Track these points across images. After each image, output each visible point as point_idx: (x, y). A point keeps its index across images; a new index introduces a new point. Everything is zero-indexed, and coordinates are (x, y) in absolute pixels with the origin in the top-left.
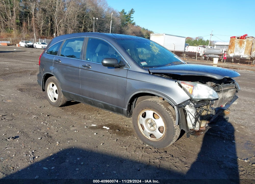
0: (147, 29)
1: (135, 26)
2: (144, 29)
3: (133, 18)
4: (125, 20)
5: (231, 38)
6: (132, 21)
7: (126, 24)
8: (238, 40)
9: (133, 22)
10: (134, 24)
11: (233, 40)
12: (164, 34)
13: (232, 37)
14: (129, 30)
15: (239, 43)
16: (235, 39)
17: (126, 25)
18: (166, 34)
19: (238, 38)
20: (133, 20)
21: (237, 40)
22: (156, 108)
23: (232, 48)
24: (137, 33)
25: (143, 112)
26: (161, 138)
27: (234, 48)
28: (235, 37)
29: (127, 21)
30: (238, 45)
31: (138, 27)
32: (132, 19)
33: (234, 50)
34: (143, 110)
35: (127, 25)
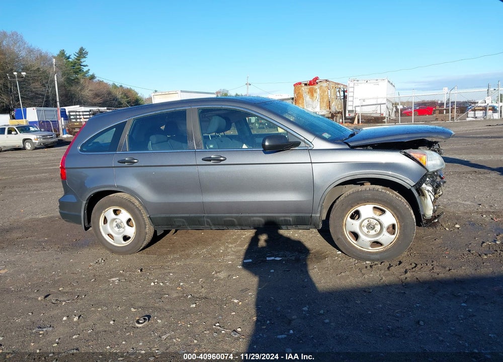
0: (121, 86)
1: (95, 80)
2: (115, 86)
3: (87, 66)
4: (72, 71)
5: (294, 85)
6: (88, 72)
7: (76, 80)
8: (306, 87)
9: (91, 73)
10: (93, 77)
11: (299, 89)
12: (179, 92)
13: (296, 84)
14: (87, 91)
15: (309, 93)
16: (302, 87)
17: (76, 82)
18: (182, 91)
19: (306, 84)
20: (89, 70)
21: (305, 89)
22: (380, 198)
23: (300, 102)
24: (103, 94)
25: (352, 211)
26: (391, 243)
27: (303, 102)
28: (300, 83)
29: (76, 73)
30: (308, 97)
31: (100, 83)
32: (85, 69)
33: (303, 105)
34: (352, 207)
35: (78, 83)
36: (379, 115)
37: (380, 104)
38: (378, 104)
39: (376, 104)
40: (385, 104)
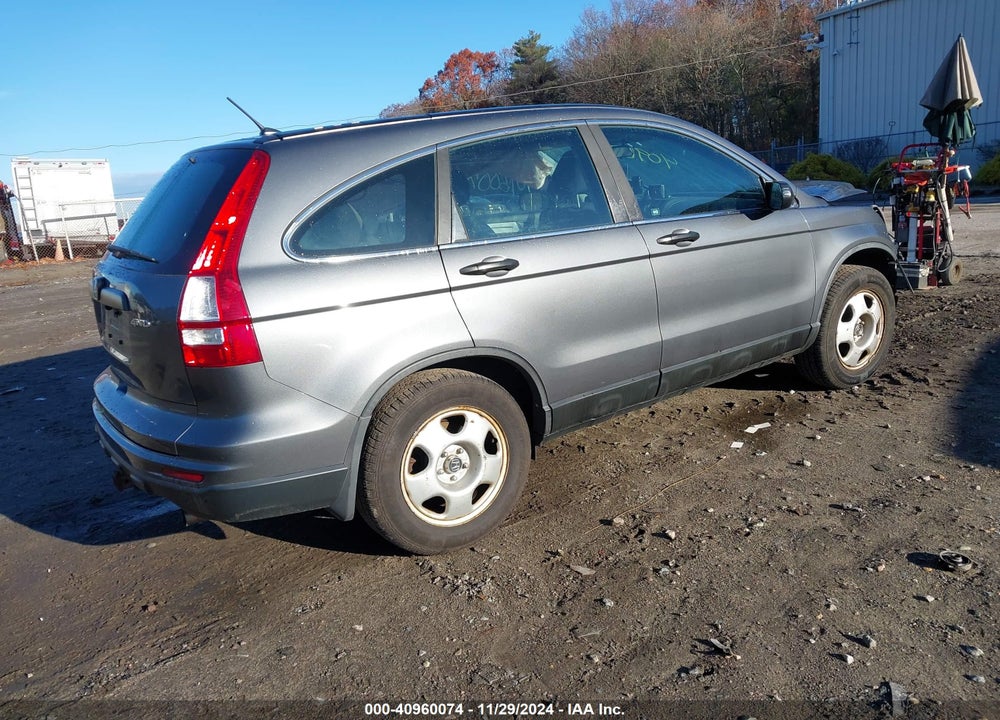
36: (105, 240)
37: (104, 216)
38: (99, 216)
39: (93, 217)
40: (114, 215)
